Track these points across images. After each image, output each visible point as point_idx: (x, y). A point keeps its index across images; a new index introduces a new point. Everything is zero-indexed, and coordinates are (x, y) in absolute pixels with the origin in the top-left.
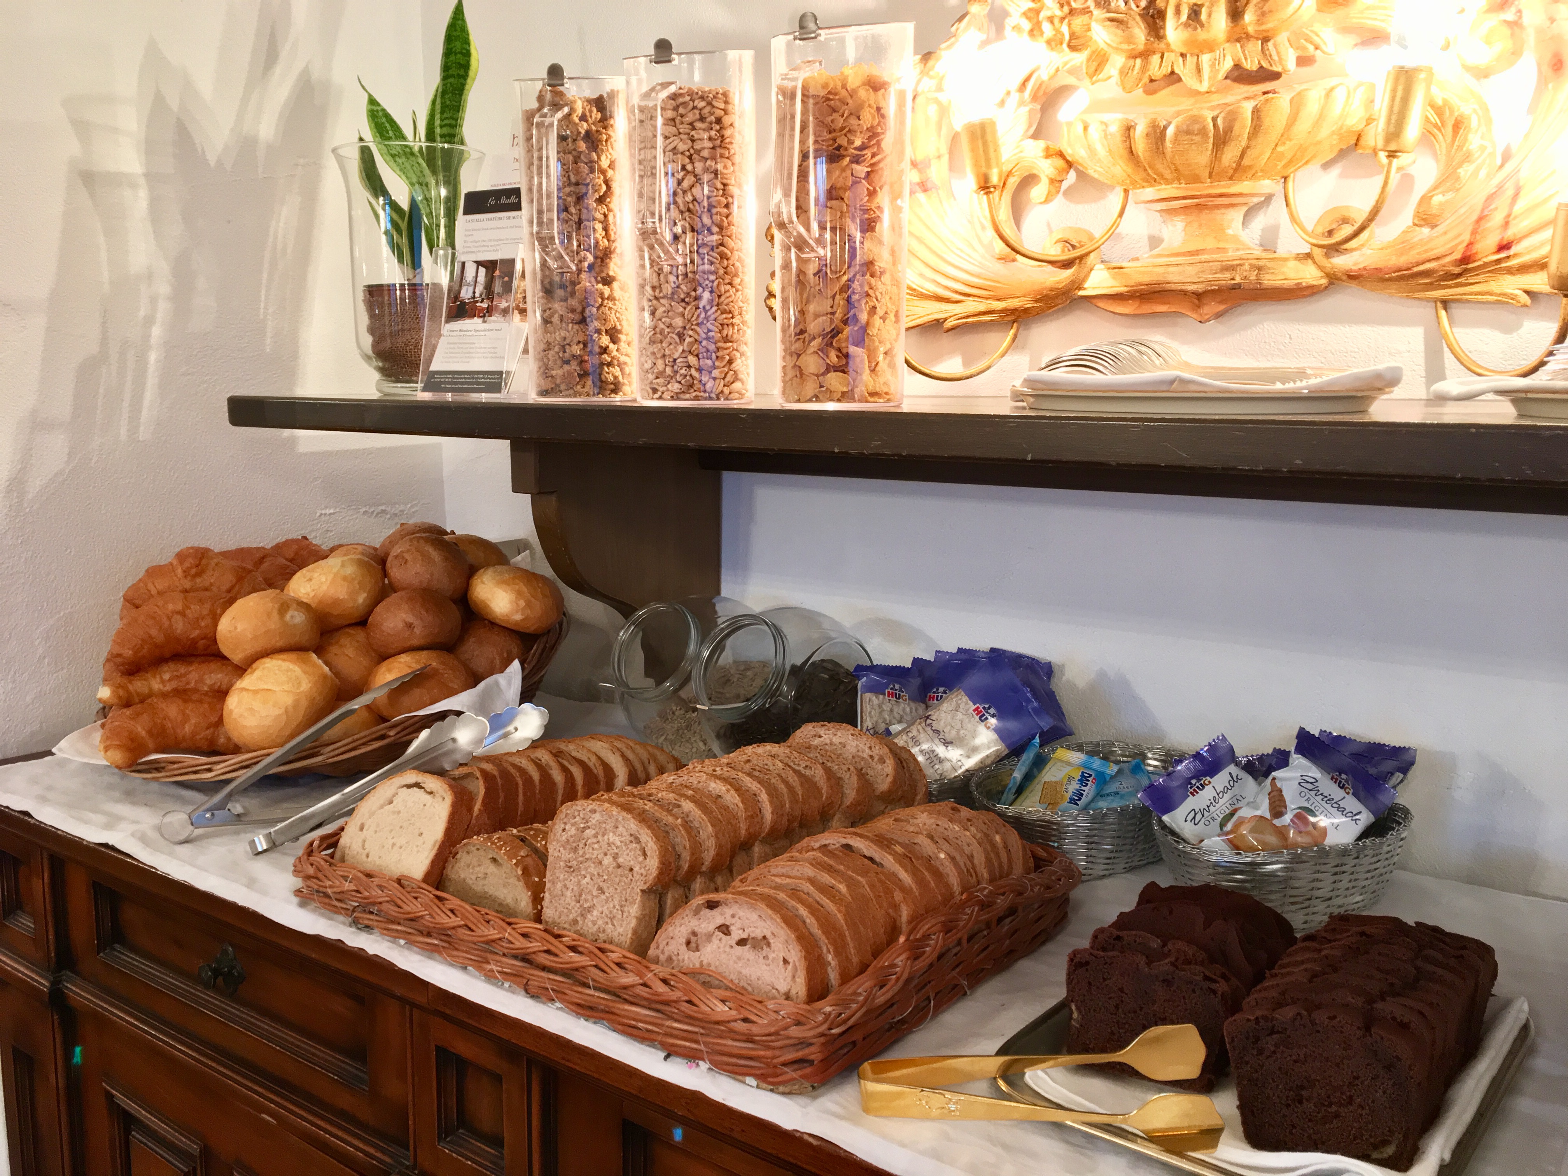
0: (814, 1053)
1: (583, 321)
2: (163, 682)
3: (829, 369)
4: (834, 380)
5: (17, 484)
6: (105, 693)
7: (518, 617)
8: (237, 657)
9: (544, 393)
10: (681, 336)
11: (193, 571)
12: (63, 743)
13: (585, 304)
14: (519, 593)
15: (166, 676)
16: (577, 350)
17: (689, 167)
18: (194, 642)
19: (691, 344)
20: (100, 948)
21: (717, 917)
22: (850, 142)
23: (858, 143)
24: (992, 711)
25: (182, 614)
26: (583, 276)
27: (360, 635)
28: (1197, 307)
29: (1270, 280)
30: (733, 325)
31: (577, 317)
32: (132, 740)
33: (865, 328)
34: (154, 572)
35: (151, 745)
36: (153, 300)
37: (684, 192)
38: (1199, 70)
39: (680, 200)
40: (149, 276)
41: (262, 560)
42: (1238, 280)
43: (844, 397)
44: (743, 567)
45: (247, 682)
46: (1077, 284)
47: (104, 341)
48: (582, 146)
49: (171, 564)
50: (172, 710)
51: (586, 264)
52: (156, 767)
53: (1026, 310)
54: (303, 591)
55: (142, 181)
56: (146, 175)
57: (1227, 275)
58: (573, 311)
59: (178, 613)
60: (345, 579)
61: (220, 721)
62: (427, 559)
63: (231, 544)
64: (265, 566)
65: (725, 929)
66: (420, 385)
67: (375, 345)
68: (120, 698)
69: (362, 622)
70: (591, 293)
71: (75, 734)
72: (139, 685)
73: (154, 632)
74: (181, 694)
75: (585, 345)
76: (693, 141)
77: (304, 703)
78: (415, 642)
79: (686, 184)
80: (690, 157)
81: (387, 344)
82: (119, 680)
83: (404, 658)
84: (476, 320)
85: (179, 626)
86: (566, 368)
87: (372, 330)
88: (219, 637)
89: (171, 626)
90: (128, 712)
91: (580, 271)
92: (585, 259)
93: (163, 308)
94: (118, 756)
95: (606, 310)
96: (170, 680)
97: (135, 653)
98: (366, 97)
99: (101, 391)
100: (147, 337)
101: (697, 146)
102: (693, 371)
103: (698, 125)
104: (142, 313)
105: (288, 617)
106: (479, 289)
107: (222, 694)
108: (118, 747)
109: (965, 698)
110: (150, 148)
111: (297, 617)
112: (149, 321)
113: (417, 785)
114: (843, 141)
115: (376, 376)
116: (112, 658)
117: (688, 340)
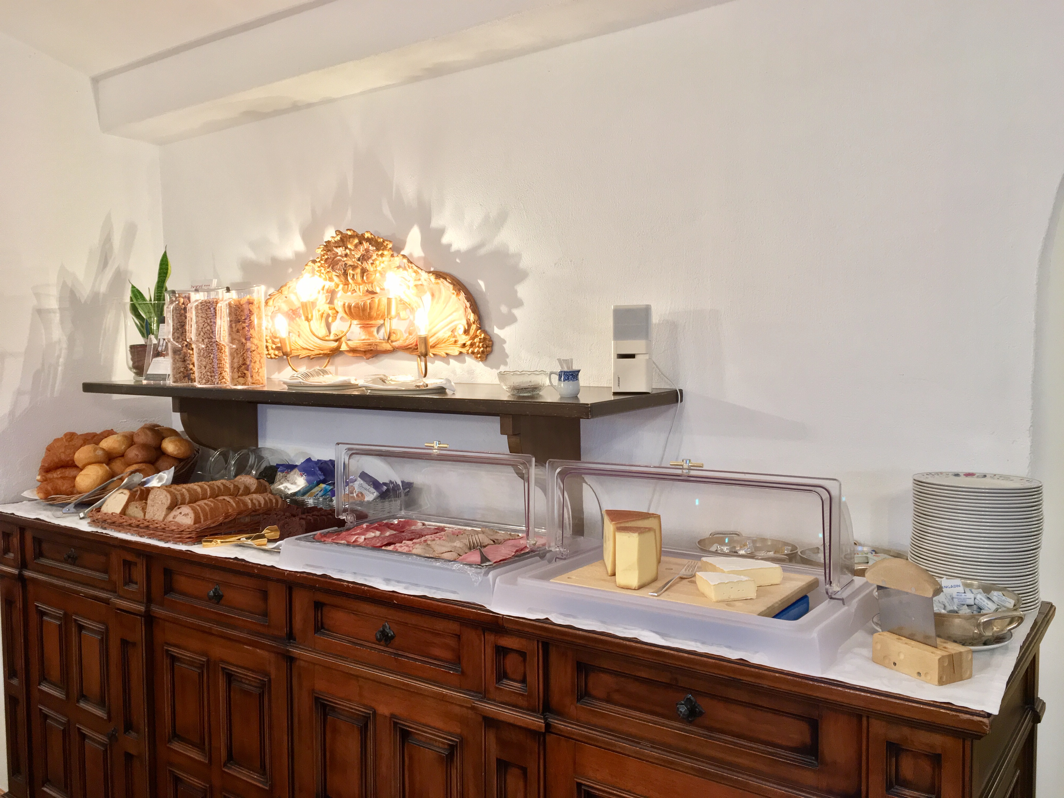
0: (193, 535)
1: (184, 361)
2: (57, 475)
3: (239, 377)
4: (241, 380)
5: (12, 413)
6: (39, 478)
7: (175, 453)
8: (80, 465)
9: (174, 382)
10: (205, 367)
11: (69, 440)
12: (25, 493)
13: (185, 356)
14: (176, 445)
15: (58, 473)
16: (182, 370)
17: (206, 321)
18: (68, 461)
19: (208, 369)
20: (35, 559)
21: (179, 511)
22: (241, 318)
23: (243, 318)
24: (305, 474)
25: (64, 453)
26: (184, 348)
27: (122, 459)
28: (365, 355)
29: (379, 348)
30: (221, 363)
31: (182, 360)
32: (46, 491)
33: (248, 366)
34: (56, 440)
35: (52, 492)
36: (61, 350)
37: (205, 328)
38: (359, 289)
39: (203, 330)
40: (59, 341)
41: (94, 436)
42: (372, 348)
43: (244, 384)
44: (264, 437)
45: (83, 472)
46: (339, 347)
47: (43, 365)
48: (183, 312)
49: (62, 438)
50: (60, 482)
51: (184, 345)
52: (53, 499)
53: (329, 354)
54: (104, 445)
55: (58, 311)
56: (60, 309)
57: (369, 347)
58: (181, 358)
59: (63, 452)
60: (118, 441)
61: (74, 486)
62: (146, 434)
63: (85, 432)
64: (95, 438)
65: (181, 513)
66: (144, 378)
67: (134, 364)
68: (43, 479)
69: (123, 456)
70: (186, 353)
71: (29, 491)
72: (50, 475)
73: (55, 458)
74: (63, 478)
75: (185, 368)
76: (207, 314)
77: (100, 478)
78: (139, 461)
79: (205, 326)
80: (206, 319)
81: (136, 364)
82: (44, 474)
83: (135, 465)
84: (162, 357)
85: (63, 457)
86: (180, 375)
87: (132, 359)
88: (75, 460)
89: (60, 456)
90: (45, 482)
91: (183, 347)
92: (184, 343)
93: (64, 352)
94: (42, 495)
95: (191, 358)
96: (60, 474)
97: (48, 465)
98: (131, 286)
99: (42, 381)
100: (57, 363)
101: (208, 316)
102: (209, 377)
103: (208, 310)
104: (56, 354)
105: (96, 453)
106: (164, 348)
107: (75, 478)
108: (41, 493)
109: (297, 471)
110: (61, 299)
111: (100, 453)
112: (59, 357)
113: (122, 493)
114: (239, 318)
115: (133, 375)
116: (42, 466)
117: (207, 368)
